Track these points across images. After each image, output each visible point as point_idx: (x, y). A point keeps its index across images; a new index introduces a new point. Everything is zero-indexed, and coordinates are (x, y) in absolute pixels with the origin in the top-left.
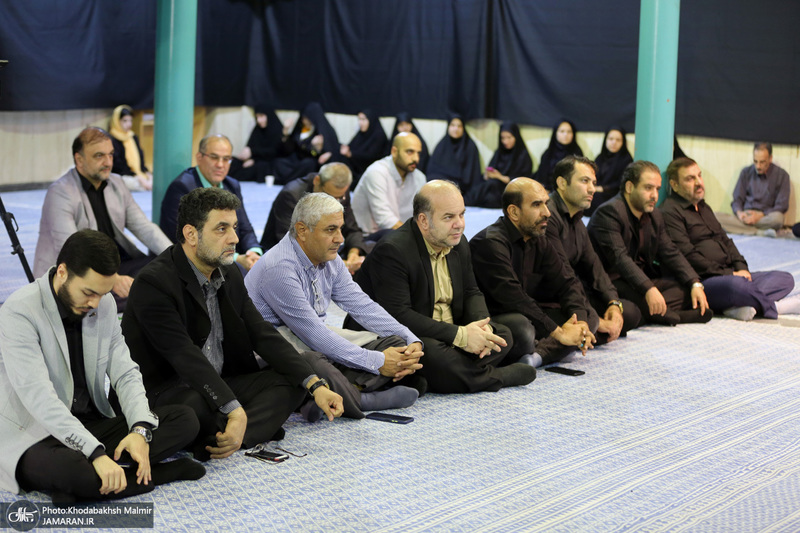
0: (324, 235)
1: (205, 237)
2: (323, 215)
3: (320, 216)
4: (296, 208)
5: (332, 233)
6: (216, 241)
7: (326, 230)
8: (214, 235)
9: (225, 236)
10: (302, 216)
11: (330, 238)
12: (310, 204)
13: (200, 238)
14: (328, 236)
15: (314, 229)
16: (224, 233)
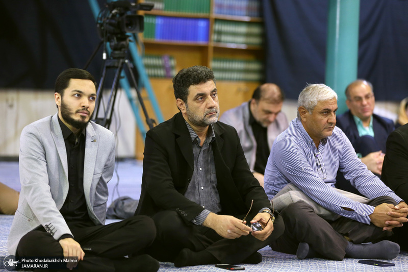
0: (320, 117)
1: (190, 107)
2: (319, 101)
3: (316, 102)
4: (300, 96)
5: (327, 115)
6: (198, 108)
7: (321, 113)
8: (195, 104)
9: (204, 104)
10: (304, 102)
11: (325, 119)
12: (309, 92)
13: (187, 107)
14: (323, 118)
15: (312, 112)
16: (204, 101)
